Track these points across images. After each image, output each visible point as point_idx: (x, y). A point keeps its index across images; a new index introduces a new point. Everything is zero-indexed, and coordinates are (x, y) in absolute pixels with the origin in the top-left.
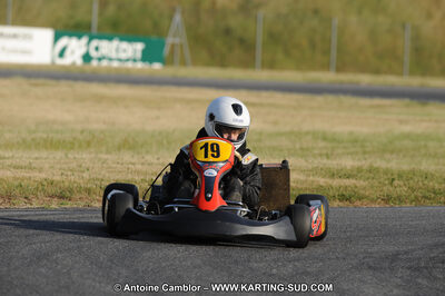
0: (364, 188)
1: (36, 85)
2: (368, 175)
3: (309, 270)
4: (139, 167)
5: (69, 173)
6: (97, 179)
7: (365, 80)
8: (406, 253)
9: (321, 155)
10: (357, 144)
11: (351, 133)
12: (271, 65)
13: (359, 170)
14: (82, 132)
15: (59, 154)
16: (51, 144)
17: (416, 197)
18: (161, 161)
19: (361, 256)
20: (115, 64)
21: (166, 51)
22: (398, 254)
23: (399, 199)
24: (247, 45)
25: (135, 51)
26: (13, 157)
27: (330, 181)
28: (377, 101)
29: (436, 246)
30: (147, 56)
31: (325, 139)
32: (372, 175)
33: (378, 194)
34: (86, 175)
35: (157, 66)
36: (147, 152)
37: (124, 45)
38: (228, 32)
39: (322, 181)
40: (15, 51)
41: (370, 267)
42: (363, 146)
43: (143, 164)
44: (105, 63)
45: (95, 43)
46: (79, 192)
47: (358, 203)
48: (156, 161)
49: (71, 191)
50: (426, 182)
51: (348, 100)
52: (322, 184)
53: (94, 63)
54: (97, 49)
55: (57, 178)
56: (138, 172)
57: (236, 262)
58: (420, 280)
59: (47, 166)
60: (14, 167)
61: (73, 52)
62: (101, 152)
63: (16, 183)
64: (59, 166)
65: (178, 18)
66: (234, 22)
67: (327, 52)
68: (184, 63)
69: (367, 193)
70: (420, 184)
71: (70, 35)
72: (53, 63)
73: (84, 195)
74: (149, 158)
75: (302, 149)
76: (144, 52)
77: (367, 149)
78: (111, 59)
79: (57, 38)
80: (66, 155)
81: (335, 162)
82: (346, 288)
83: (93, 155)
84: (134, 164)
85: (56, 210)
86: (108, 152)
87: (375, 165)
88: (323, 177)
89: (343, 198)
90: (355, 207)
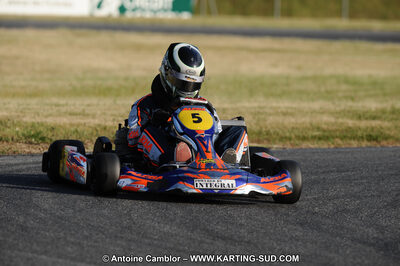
1: (80, 35)
2: (391, 116)
7: (377, 26)
9: (346, 98)
10: (377, 87)
11: (370, 76)
12: (288, 13)
13: (383, 112)
15: (108, 101)
16: (99, 91)
20: (148, 15)
25: (165, 1)
26: (67, 104)
27: (357, 123)
28: (389, 46)
31: (347, 82)
32: (395, 116)
35: (186, 16)
39: (350, 123)
40: (58, 4)
42: (382, 89)
44: (138, 14)
47: (384, 143)
51: (364, 45)
53: (129, 15)
55: (109, 124)
59: (99, 112)
60: (71, 114)
61: (108, 4)
63: (73, 129)
64: (110, 113)
68: (209, 13)
69: (392, 134)
72: (91, 15)
75: (327, 92)
76: (174, 2)
78: (143, 10)
80: (115, 101)
81: (359, 105)
88: (352, 118)
89: (370, 138)
90: (382, 147)
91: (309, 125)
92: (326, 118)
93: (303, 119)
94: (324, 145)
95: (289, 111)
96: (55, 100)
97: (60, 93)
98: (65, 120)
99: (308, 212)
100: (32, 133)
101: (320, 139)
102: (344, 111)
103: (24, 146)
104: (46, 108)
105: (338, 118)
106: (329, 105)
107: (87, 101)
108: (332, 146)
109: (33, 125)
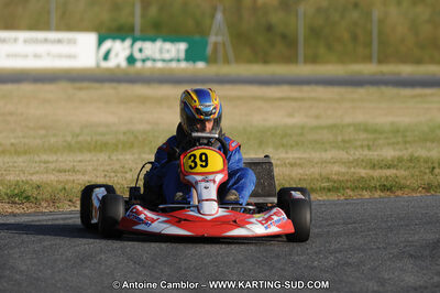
0: (405, 178)
1: (80, 89)
2: (408, 164)
3: (350, 261)
5: (112, 174)
7: (407, 70)
9: (362, 147)
10: (398, 134)
11: (392, 123)
12: (313, 59)
13: (400, 160)
14: (124, 133)
15: (103, 157)
16: (94, 147)
20: (160, 65)
21: (209, 49)
24: (290, 41)
25: (178, 51)
26: (57, 161)
27: (371, 172)
28: (418, 91)
30: (190, 56)
31: (366, 130)
32: (412, 165)
33: (419, 183)
34: (129, 176)
35: (201, 65)
37: (168, 46)
38: (270, 28)
39: (363, 172)
40: (60, 56)
41: (411, 256)
42: (404, 136)
44: (149, 64)
45: (138, 45)
47: (399, 193)
51: (390, 91)
52: (363, 175)
53: (139, 65)
54: (141, 50)
55: (100, 180)
57: (278, 256)
59: (90, 168)
60: (60, 171)
61: (117, 55)
62: (144, 153)
63: (60, 187)
64: (102, 168)
65: (219, 16)
66: (276, 18)
67: (369, 44)
68: (227, 61)
69: (408, 183)
71: (114, 38)
72: (98, 66)
75: (344, 141)
76: (187, 51)
77: (408, 139)
78: (154, 60)
79: (101, 41)
80: (110, 157)
81: (376, 153)
82: (386, 277)
83: (136, 156)
87: (416, 155)
88: (365, 168)
89: (384, 188)
90: (397, 196)
91: (317, 176)
92: (336, 168)
93: (312, 170)
94: (333, 197)
95: (298, 161)
96: (45, 157)
97: (53, 150)
98: (52, 178)
99: (305, 267)
100: (16, 191)
101: (329, 190)
102: (357, 160)
103: (7, 206)
104: (34, 165)
105: (350, 168)
106: (343, 155)
108: (342, 198)
109: (17, 183)
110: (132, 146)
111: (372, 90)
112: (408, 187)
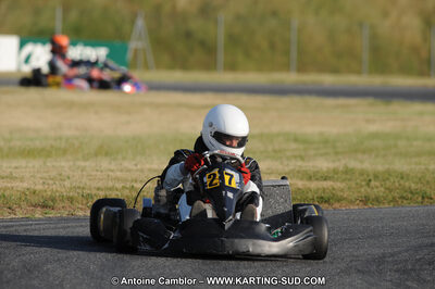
0: (342, 190)
2: (344, 176)
4: (119, 174)
5: (51, 182)
6: (79, 188)
7: (328, 80)
8: (392, 255)
9: (295, 157)
10: (328, 145)
11: (321, 134)
12: (232, 67)
13: (335, 171)
15: (36, 163)
16: (28, 153)
17: (394, 198)
18: (139, 167)
19: (349, 260)
21: (129, 56)
22: (384, 256)
23: (377, 200)
24: (209, 49)
27: (308, 184)
28: (342, 101)
29: (420, 247)
31: (296, 140)
32: (348, 177)
33: (356, 195)
34: (67, 183)
36: (124, 159)
37: (88, 50)
38: (188, 35)
39: (300, 184)
41: (359, 271)
42: (334, 147)
43: (121, 171)
46: (62, 201)
47: (337, 205)
48: (135, 168)
49: (53, 200)
50: (402, 182)
51: (313, 101)
52: (301, 187)
55: (39, 187)
56: (118, 179)
58: (409, 283)
59: (27, 175)
61: (38, 59)
62: (78, 160)
64: (39, 175)
65: (140, 23)
66: (195, 25)
67: (287, 53)
68: (147, 67)
69: (345, 195)
70: (397, 184)
71: (35, 42)
72: (19, 70)
73: (67, 203)
74: (126, 164)
75: (275, 151)
76: (107, 56)
79: (22, 45)
80: (45, 163)
81: (310, 164)
83: (71, 163)
84: (112, 171)
85: (40, 219)
86: (85, 159)
87: (350, 167)
88: (302, 179)
89: (322, 200)
90: (335, 209)
102: (293, 171)
107: (15, 163)
110: (65, 152)
111: (297, 99)
112: (344, 199)
